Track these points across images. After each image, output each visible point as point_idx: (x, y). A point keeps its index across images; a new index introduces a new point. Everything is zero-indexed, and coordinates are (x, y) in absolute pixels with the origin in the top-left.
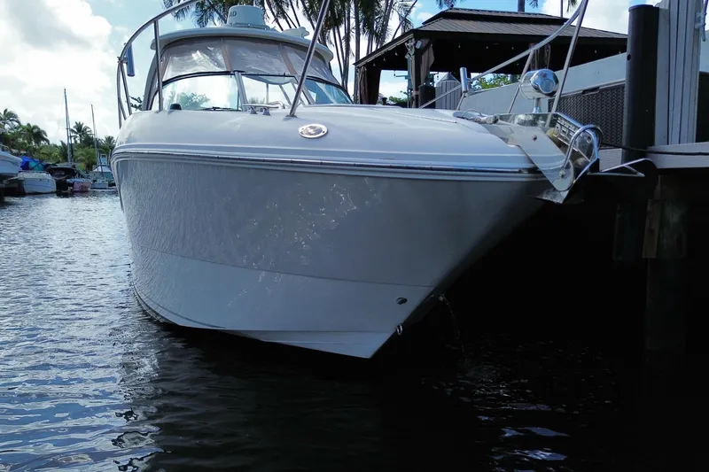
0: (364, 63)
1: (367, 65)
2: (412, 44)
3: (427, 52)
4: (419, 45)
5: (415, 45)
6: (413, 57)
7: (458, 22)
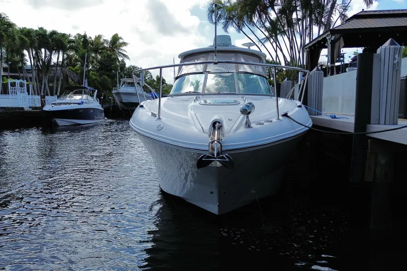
0: (308, 46)
1: (310, 48)
2: (329, 37)
3: (339, 42)
4: (333, 38)
5: (331, 38)
6: (330, 45)
7: (364, 21)
